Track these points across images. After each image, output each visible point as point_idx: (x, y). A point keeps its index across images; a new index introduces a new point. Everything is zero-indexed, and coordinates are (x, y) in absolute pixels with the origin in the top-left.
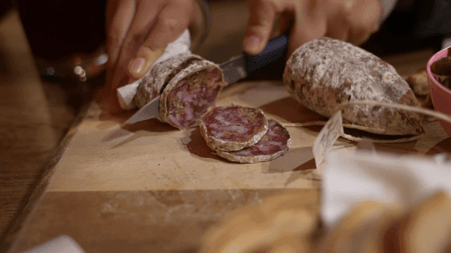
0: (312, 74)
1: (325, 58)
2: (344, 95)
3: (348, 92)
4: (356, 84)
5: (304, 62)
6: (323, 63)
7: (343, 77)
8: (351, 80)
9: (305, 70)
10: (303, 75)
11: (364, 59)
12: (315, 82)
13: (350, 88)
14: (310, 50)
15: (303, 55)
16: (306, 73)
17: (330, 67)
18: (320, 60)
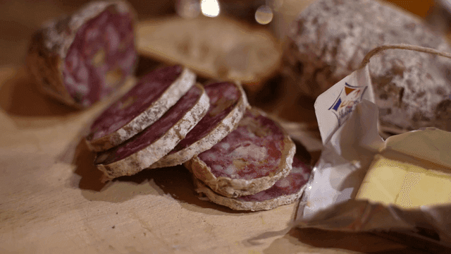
0: (335, 52)
1: (351, 26)
2: (393, 88)
3: (400, 83)
4: (410, 70)
5: (319, 33)
6: (351, 35)
7: (387, 58)
8: (402, 62)
9: (322, 46)
10: (318, 53)
11: (409, 27)
12: (340, 65)
13: (402, 77)
14: (324, 14)
15: (315, 21)
16: (324, 51)
17: (363, 41)
18: (345, 30)
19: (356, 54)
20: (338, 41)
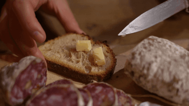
0: (148, 69)
1: (156, 57)
2: (174, 88)
3: (178, 86)
4: (182, 80)
5: (141, 59)
6: (156, 61)
8: (178, 76)
9: (142, 66)
10: (141, 69)
13: (178, 83)
14: (144, 50)
15: (140, 54)
16: (144, 68)
17: (161, 65)
18: (153, 59)
19: (157, 71)
20: (150, 64)
